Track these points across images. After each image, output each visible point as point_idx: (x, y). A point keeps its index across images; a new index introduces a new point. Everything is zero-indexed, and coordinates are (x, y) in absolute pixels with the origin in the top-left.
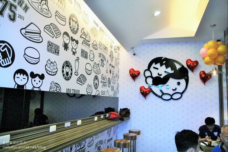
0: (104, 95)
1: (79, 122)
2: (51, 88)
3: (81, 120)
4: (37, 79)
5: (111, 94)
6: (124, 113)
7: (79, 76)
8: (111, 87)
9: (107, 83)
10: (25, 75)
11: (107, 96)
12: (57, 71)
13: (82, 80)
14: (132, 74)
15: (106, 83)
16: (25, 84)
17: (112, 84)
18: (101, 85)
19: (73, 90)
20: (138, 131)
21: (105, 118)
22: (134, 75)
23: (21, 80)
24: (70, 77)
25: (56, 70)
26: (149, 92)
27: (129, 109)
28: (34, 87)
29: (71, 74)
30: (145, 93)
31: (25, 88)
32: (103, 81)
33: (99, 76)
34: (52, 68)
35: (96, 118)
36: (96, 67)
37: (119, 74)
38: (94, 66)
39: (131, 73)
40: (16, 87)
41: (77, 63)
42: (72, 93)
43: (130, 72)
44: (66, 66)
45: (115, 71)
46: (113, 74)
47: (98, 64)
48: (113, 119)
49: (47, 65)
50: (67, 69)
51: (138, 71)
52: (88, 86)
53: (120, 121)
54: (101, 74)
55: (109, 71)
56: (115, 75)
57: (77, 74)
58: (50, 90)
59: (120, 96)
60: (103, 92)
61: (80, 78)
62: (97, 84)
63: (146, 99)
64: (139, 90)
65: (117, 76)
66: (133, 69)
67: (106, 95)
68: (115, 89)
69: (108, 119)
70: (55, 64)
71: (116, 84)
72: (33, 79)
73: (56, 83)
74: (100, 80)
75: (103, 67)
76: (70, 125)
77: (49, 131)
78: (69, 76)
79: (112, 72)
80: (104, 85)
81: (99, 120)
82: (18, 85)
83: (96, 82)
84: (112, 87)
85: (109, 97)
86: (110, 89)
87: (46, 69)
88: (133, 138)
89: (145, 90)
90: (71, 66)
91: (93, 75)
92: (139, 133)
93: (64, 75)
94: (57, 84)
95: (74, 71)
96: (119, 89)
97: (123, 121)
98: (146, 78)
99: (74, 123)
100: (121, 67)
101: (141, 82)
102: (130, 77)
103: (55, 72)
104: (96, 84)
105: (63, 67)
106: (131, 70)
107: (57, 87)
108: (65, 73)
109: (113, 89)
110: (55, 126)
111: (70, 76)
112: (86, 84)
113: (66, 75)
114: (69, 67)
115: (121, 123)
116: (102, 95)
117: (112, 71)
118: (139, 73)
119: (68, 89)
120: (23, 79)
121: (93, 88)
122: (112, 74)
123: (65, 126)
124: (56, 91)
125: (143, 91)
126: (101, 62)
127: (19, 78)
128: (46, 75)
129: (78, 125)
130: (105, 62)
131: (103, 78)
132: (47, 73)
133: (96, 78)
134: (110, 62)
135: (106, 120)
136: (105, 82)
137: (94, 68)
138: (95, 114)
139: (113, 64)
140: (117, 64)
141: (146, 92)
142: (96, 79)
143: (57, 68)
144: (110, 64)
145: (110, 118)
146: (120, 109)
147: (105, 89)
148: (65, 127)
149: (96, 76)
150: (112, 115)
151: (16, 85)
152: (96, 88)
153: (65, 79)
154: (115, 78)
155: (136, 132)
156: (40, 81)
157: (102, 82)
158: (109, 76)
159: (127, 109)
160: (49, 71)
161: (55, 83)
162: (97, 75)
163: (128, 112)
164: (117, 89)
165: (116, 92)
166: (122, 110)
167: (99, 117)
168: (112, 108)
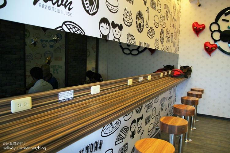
0: (168, 51)
1: (149, 78)
2: (128, 40)
3: (150, 76)
4: (117, 29)
5: (172, 50)
6: (185, 71)
7: (149, 28)
9: (170, 39)
12: (132, 22)
13: (151, 33)
14: (196, 28)
15: (169, 38)
16: (108, 35)
17: (174, 40)
18: (165, 39)
19: (144, 43)
20: (201, 89)
21: (168, 75)
23: (105, 30)
24: (143, 29)
26: (216, 48)
27: (190, 66)
28: (115, 38)
29: (143, 25)
30: (209, 50)
31: (108, 39)
32: (167, 35)
33: (165, 30)
34: (128, 18)
35: (162, 75)
36: (162, 20)
37: (180, 29)
38: (161, 18)
39: (195, 27)
41: (147, 14)
42: (144, 46)
43: (193, 25)
44: (139, 17)
45: (177, 24)
46: (175, 28)
47: (164, 17)
48: (176, 76)
49: (124, 14)
50: (140, 21)
51: (203, 25)
52: (156, 40)
53: (184, 79)
54: (166, 28)
55: (172, 24)
56: (176, 30)
57: (147, 27)
58: (127, 43)
59: (180, 53)
60: (167, 48)
61: (150, 31)
62: (163, 39)
63: (210, 56)
64: (203, 46)
65: (179, 31)
66: (197, 23)
67: (170, 51)
68: (176, 46)
69: (172, 76)
70: (130, 14)
71: (177, 40)
72: (114, 29)
73: (132, 35)
74: (165, 34)
75: (168, 20)
76: (142, 80)
77: (127, 84)
78: (141, 28)
79: (174, 27)
80: (168, 41)
81: (164, 76)
82: (103, 35)
83: (162, 36)
84: (174, 43)
85: (171, 53)
86: (172, 45)
87: (123, 19)
88: (199, 96)
89: (210, 46)
90: (143, 17)
91: (160, 28)
92: (202, 91)
93: (137, 27)
95: (145, 23)
96: (179, 45)
97: (187, 78)
98: (212, 32)
99: (145, 77)
101: (205, 37)
102: (193, 32)
103: (131, 23)
104: (162, 38)
105: (137, 18)
106: (195, 23)
107: (133, 39)
108: (138, 24)
109: (174, 46)
110: (132, 80)
112: (154, 38)
113: (139, 27)
114: (141, 18)
116: (166, 51)
117: (174, 26)
118: (204, 27)
119: (141, 42)
121: (160, 42)
122: (174, 28)
124: (131, 44)
125: (208, 48)
126: (166, 14)
127: (103, 27)
128: (124, 25)
129: (148, 80)
130: (169, 15)
131: (168, 33)
132: (125, 23)
133: (162, 32)
134: (173, 15)
135: (170, 77)
136: (169, 37)
139: (175, 18)
140: (179, 17)
141: (212, 48)
142: (162, 33)
143: (132, 18)
144: (173, 18)
145: (174, 75)
146: (181, 66)
147: (170, 44)
148: (138, 81)
149: (162, 30)
150: (176, 71)
151: (102, 34)
152: (162, 44)
153: (138, 30)
154: (177, 33)
155: (199, 91)
157: (167, 37)
158: (172, 30)
159: (188, 66)
160: (126, 22)
161: (131, 35)
162: (163, 28)
163: (190, 69)
164: (178, 45)
165: (177, 49)
166: (183, 68)
167: (164, 73)
168: (171, 66)
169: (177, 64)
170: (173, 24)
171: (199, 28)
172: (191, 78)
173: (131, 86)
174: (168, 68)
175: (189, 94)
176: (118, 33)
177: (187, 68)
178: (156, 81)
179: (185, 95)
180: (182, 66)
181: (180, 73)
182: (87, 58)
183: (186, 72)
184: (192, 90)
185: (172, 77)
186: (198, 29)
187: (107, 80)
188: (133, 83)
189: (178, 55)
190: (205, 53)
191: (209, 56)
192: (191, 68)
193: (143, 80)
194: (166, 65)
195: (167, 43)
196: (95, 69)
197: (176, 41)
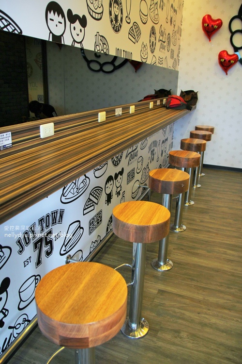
0: (161, 66)
1: (132, 109)
2: (96, 46)
5: (169, 64)
6: (188, 98)
7: (131, 25)
8: (170, 51)
9: (165, 44)
11: (165, 67)
12: (102, 12)
13: (135, 33)
14: (208, 25)
15: (164, 42)
16: (62, 35)
17: (172, 47)
18: (158, 45)
19: (124, 51)
20: (210, 128)
21: (162, 106)
23: (57, 26)
24: (121, 26)
25: (102, 9)
26: (235, 62)
27: (196, 91)
28: (74, 41)
29: (122, 19)
30: (227, 63)
32: (161, 38)
33: (157, 28)
34: (96, 4)
35: (151, 105)
36: (153, 9)
37: (182, 27)
38: (151, 6)
39: (206, 25)
42: (122, 57)
43: (204, 21)
44: (114, 2)
45: (177, 19)
46: (174, 26)
47: (156, 3)
48: (175, 106)
50: (116, 10)
51: (219, 19)
52: (143, 46)
53: (187, 111)
54: (159, 25)
55: (169, 19)
56: (176, 29)
57: (129, 21)
58: (95, 50)
59: (181, 69)
60: (161, 60)
61: (133, 30)
62: (154, 44)
63: (227, 74)
64: (217, 58)
65: (179, 31)
66: (209, 16)
67: (164, 66)
68: (175, 56)
69: (168, 106)
71: (177, 46)
72: (73, 25)
74: (158, 35)
75: (162, 9)
77: (98, 120)
78: (118, 24)
79: (173, 23)
80: (162, 47)
81: (156, 107)
82: (53, 35)
83: (153, 38)
84: (172, 52)
85: (167, 69)
86: (168, 54)
87: (88, 5)
88: (207, 138)
89: (228, 58)
90: (121, 4)
91: (150, 24)
92: (212, 130)
94: (104, 37)
95: (125, 14)
96: (180, 55)
97: (190, 110)
98: (233, 34)
99: (126, 109)
100: (185, 13)
101: (221, 42)
102: (201, 32)
103: (100, 13)
104: (153, 42)
105: (110, 5)
107: (105, 44)
108: (113, 16)
109: (172, 57)
110: (105, 112)
111: (120, 24)
112: (140, 42)
113: (114, 22)
114: (118, 4)
115: (187, 113)
116: (159, 65)
117: (173, 20)
118: (220, 24)
119: (118, 49)
120: (58, 24)
121: (149, 50)
122: (172, 24)
123: (116, 114)
124: (102, 52)
125: (225, 60)
127: (53, 20)
129: (130, 113)
131: (162, 33)
132: (90, 13)
133: (153, 32)
135: (164, 109)
136: (163, 40)
137: (151, 11)
139: (176, 5)
140: (181, 5)
141: (230, 61)
142: (153, 33)
143: (102, 5)
144: (172, 6)
145: (171, 105)
146: (182, 92)
147: (165, 54)
148: (115, 116)
149: (153, 27)
150: (174, 99)
151: (51, 34)
152: (152, 52)
153: (114, 28)
154: (177, 34)
155: (207, 130)
157: (161, 40)
158: (169, 29)
159: (192, 91)
160: (93, 11)
161: (101, 36)
162: (155, 25)
163: (195, 96)
164: (178, 56)
165: (176, 62)
166: (185, 93)
167: (155, 102)
168: (167, 91)
169: (176, 87)
170: (171, 18)
171: (212, 26)
172: (196, 110)
173: (103, 124)
174: (162, 93)
175: (192, 136)
176: (79, 32)
177: (191, 93)
178: (143, 114)
179: (187, 136)
180: (183, 90)
181: (180, 103)
182: (29, 79)
183: (190, 99)
184: (197, 129)
185: (167, 108)
186: (210, 28)
187: (65, 114)
188: (106, 118)
189: (177, 72)
190: (219, 69)
191: (225, 74)
192: (196, 94)
193: (122, 114)
194: (158, 89)
195: (161, 51)
196: (43, 97)
197: (175, 49)
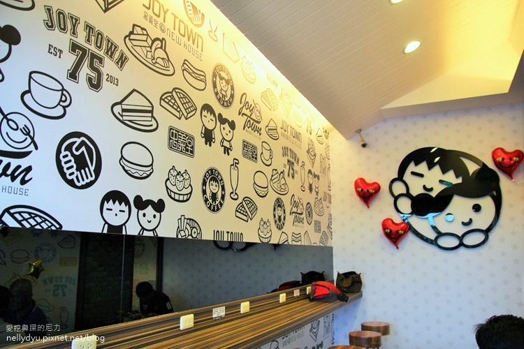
0: (299, 243)
1: (245, 307)
2: (179, 231)
3: (248, 303)
4: (150, 210)
5: (315, 239)
6: (346, 283)
7: (240, 200)
8: (313, 223)
9: (304, 216)
10: (123, 203)
11: (306, 244)
12: (191, 193)
13: (246, 209)
14: (362, 190)
15: (301, 214)
16: (124, 224)
17: (315, 217)
18: (290, 219)
19: (228, 232)
20: (382, 325)
21: (304, 296)
22: (367, 194)
23: (116, 215)
24: (221, 205)
25: (190, 189)
26: (405, 232)
27: (358, 273)
28: (143, 229)
29: (223, 197)
30: (394, 235)
31: (124, 233)
32: (295, 210)
33: (286, 200)
34: (180, 186)
35: (283, 297)
36: (277, 179)
37: (331, 193)
38: (272, 176)
39: (360, 189)
40: (105, 231)
41: (234, 173)
42: (225, 239)
43: (357, 185)
44: (211, 180)
45: (321, 185)
46: (317, 193)
47: (282, 172)
48: (321, 297)
49: (168, 179)
50: (213, 188)
51: (375, 183)
52: (262, 223)
53: (338, 303)
54: (289, 195)
55: (307, 186)
56: (321, 195)
57: (236, 197)
58: (177, 236)
59: (335, 243)
60: (296, 236)
61: (243, 207)
62: (282, 218)
63: (398, 248)
64: (380, 228)
65: (328, 198)
66: (362, 180)
67: (304, 242)
68: (324, 228)
69: (311, 297)
70: (187, 177)
71: (326, 216)
72: (141, 212)
73: (190, 219)
74: (288, 207)
75: (293, 177)
76: (224, 313)
77: (179, 327)
78: (217, 202)
79: (314, 190)
80: (298, 220)
81: (290, 300)
83: (279, 212)
84: (315, 224)
85: (310, 246)
86: (311, 228)
87: (167, 188)
88: (373, 343)
89: (394, 228)
90: (222, 179)
91: (272, 196)
92: (385, 330)
93: (206, 200)
94: (193, 220)
95: (228, 190)
96: (332, 226)
97: (346, 301)
98: (396, 198)
99: (233, 308)
100: (333, 176)
101: (383, 209)
102: (357, 199)
103: (187, 194)
104: (280, 217)
105: (204, 183)
106: (359, 181)
107: (193, 228)
108: (209, 194)
109: (318, 227)
110: (192, 316)
111: (220, 202)
112: (257, 219)
113: (211, 201)
114: (216, 181)
115: (341, 306)
116: (294, 243)
117: (313, 187)
118: (378, 189)
119: (218, 231)
120: (119, 213)
121: (273, 227)
122: (314, 192)
123: (214, 316)
124: (190, 237)
125: (391, 231)
126: (288, 166)
127: (111, 210)
128: (167, 201)
129: (242, 312)
130: (296, 167)
131: (296, 204)
132: (170, 196)
133: (279, 204)
134: (308, 166)
135: (307, 301)
136: (299, 212)
137: (274, 181)
138: (281, 286)
139: (316, 170)
140: (326, 170)
141: (397, 232)
142: (279, 206)
143: (190, 185)
144: (310, 172)
145: (316, 295)
146: (339, 274)
147: (300, 229)
148: (212, 319)
149: (278, 200)
150: (320, 287)
151: (106, 225)
152: (280, 228)
153: (210, 208)
154: (323, 202)
156: (155, 216)
157: (294, 212)
158: (307, 197)
159: (353, 273)
160: (175, 193)
161: (188, 219)
162: (281, 197)
163: (357, 279)
164: (329, 227)
165: (326, 236)
166: (343, 276)
167: (289, 294)
168: (318, 273)
169: (332, 267)
170: (311, 185)
171: (368, 191)
173: (189, 331)
177: (354, 276)
180: (341, 273)
181: (327, 292)
183: (351, 284)
184: (364, 328)
185: (312, 300)
188: (195, 323)
189: (331, 249)
190: (386, 242)
191: (395, 248)
192: (359, 276)
193: (226, 315)
195: (297, 226)
196: (155, 283)
197: (324, 222)
